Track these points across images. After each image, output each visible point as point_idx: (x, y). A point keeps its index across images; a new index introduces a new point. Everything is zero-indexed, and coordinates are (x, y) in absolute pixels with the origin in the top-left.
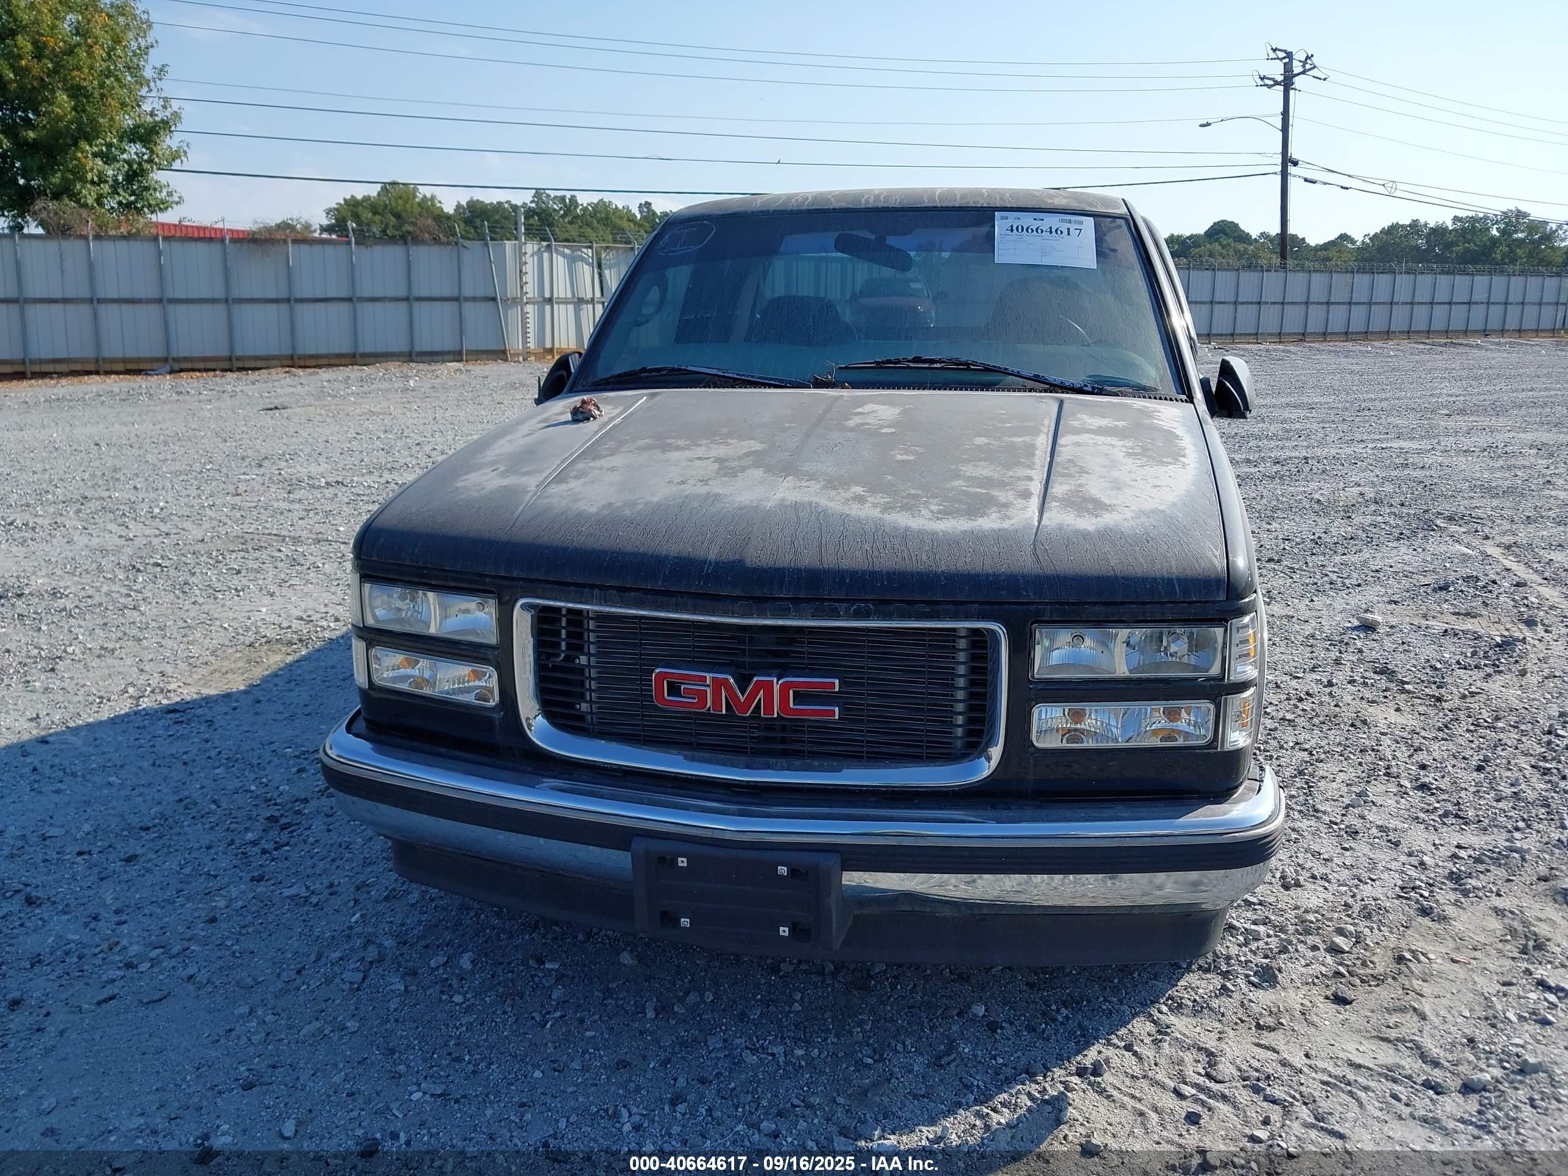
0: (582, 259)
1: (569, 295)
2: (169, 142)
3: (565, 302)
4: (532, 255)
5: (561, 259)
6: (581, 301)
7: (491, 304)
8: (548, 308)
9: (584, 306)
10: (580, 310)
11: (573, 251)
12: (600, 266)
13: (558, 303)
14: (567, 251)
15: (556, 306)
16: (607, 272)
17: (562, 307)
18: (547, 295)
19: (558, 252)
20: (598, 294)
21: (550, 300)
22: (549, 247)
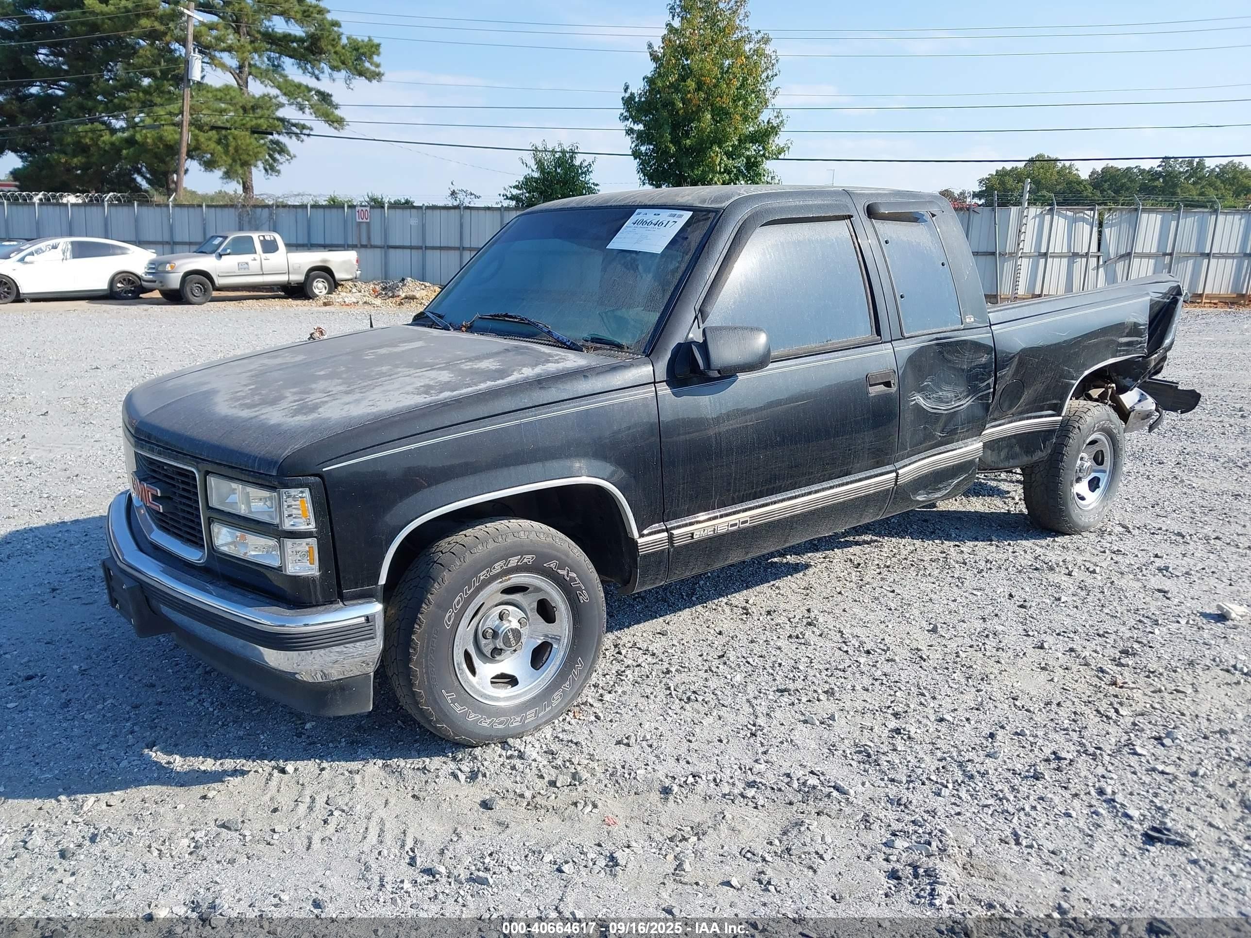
0: (1083, 220)
1: (1065, 250)
2: (778, 141)
3: (1061, 256)
4: (1034, 218)
5: (1062, 220)
6: (1076, 255)
7: (989, 258)
8: (1042, 261)
9: (1079, 260)
10: (1074, 263)
11: (1075, 214)
12: (1101, 225)
13: (1053, 257)
14: (1069, 213)
15: (1049, 259)
16: (1107, 231)
17: (1056, 260)
18: (1043, 250)
19: (1059, 214)
20: (1094, 248)
21: (1045, 255)
22: (1051, 210)
